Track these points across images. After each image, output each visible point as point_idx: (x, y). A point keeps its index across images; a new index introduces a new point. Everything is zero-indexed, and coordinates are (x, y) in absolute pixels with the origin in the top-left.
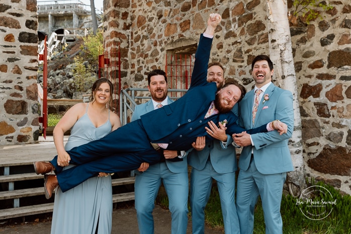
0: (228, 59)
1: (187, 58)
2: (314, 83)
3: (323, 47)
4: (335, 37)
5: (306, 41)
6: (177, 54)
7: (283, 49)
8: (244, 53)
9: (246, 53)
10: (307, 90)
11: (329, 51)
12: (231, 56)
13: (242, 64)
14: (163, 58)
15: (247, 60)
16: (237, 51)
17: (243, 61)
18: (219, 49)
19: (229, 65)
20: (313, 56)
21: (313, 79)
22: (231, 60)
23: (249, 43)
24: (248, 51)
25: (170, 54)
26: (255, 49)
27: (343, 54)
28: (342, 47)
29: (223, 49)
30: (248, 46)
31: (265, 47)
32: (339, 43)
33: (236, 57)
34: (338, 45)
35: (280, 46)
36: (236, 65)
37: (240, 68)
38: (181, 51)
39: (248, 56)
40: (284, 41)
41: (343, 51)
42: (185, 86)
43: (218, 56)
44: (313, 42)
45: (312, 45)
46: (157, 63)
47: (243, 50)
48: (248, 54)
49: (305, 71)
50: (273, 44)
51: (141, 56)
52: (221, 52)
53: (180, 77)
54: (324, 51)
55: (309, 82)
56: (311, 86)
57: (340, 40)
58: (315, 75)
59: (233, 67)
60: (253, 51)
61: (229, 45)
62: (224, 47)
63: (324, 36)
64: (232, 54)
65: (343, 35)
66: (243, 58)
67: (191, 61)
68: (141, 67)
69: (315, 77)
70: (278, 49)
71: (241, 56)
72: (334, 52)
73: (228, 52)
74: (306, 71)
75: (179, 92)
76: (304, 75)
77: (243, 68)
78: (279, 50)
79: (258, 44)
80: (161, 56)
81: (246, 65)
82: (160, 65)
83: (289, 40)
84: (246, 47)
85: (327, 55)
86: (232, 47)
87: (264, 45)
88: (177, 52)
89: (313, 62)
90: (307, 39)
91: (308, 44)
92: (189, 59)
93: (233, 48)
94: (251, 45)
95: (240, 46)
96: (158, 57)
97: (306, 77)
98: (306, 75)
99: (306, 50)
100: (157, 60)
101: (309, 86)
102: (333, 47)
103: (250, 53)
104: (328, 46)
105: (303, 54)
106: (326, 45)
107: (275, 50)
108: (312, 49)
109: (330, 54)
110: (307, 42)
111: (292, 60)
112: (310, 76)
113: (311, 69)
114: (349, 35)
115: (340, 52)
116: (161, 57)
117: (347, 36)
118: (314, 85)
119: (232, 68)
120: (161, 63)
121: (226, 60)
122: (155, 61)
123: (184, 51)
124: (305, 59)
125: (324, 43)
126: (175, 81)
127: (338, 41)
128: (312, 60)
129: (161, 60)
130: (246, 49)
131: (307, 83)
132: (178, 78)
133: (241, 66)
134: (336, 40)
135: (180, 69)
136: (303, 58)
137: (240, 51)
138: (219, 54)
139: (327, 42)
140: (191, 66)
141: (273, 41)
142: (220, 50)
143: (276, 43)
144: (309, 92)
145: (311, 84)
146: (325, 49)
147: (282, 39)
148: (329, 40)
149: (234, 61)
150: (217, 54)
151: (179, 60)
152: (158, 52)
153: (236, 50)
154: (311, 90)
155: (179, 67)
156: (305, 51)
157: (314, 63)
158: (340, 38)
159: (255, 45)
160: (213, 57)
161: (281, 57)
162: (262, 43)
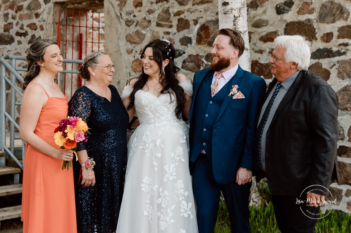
0: (150, 21)
1: (82, 15)
2: (266, 60)
3: (279, 16)
4: (294, 5)
5: (257, 6)
6: (68, 8)
7: (237, 15)
8: (172, 15)
9: (175, 15)
10: (257, 68)
11: (286, 21)
12: (154, 18)
13: (170, 30)
14: (49, 13)
15: (177, 25)
16: (163, 11)
17: (171, 27)
18: (136, 7)
19: (151, 30)
20: (266, 26)
21: (265, 54)
22: (154, 24)
23: (181, 4)
24: (178, 13)
25: (58, 8)
26: (188, 11)
27: (303, 26)
28: (302, 18)
29: (142, 8)
30: (179, 6)
31: (202, 10)
32: (299, 13)
33: (162, 20)
34: (297, 14)
35: (233, 11)
36: (161, 31)
37: (166, 36)
38: (76, 5)
39: (178, 20)
40: (239, 5)
41: (303, 23)
42: (78, 55)
43: (135, 16)
44: (267, 9)
45: (264, 12)
46: (38, 19)
47: (171, 11)
48: (178, 17)
49: (255, 44)
50: (224, 7)
51: (11, 7)
52: (140, 11)
53: (71, 42)
54: (280, 21)
55: (259, 58)
56: (262, 64)
57: (300, 9)
58: (268, 50)
59: (157, 33)
60: (186, 13)
61: (152, 3)
62: (144, 5)
63: (281, 2)
64: (156, 15)
65: (304, 2)
66: (171, 22)
67: (87, 20)
68: (11, 24)
69: (267, 52)
70: (230, 15)
71: (168, 20)
72: (292, 23)
73: (150, 12)
74: (257, 45)
75: (70, 63)
76: (253, 49)
77: (171, 36)
78: (232, 16)
79: (193, 5)
80: (44, 10)
81: (175, 31)
82: (42, 23)
83: (244, 4)
84: (177, 8)
85: (284, 26)
86: (155, 6)
87: (201, 7)
88: (68, 7)
89: (265, 33)
90: (258, 4)
91: (260, 10)
92: (85, 17)
93: (156, 8)
94: (184, 5)
95: (167, 6)
96: (39, 11)
97: (256, 52)
98: (256, 49)
99: (257, 18)
100: (37, 15)
101: (260, 63)
102: (291, 16)
103: (182, 16)
104: (285, 15)
105: (253, 23)
106: (283, 13)
107: (228, 15)
108: (264, 17)
109: (287, 25)
110: (258, 8)
111: (247, 30)
112: (261, 52)
113: (262, 43)
114: (312, 3)
115: (299, 23)
116: (45, 12)
117: (309, 5)
118: (266, 63)
119: (155, 34)
120: (44, 21)
121: (146, 23)
122: (34, 17)
123: (80, 5)
124: (255, 29)
125: (279, 11)
126: (65, 47)
127: (298, 10)
128: (264, 31)
129: (44, 16)
130: (176, 10)
131: (258, 59)
132: (70, 44)
133: (168, 33)
134: (295, 8)
135: (72, 31)
136: (253, 28)
137: (167, 12)
138: (136, 14)
139: (284, 9)
140: (80, 27)
141: (225, 4)
142: (139, 8)
143: (228, 7)
144: (259, 71)
145: (262, 62)
146: (282, 18)
147: (237, 2)
148: (286, 8)
149: (158, 25)
150: (132, 15)
151: (71, 18)
152: (40, 5)
153: (161, 10)
154: (261, 69)
155: (71, 27)
156: (255, 19)
157: (267, 35)
158: (300, 6)
159: (189, 6)
160: (128, 17)
161: (234, 25)
162: (198, 4)
